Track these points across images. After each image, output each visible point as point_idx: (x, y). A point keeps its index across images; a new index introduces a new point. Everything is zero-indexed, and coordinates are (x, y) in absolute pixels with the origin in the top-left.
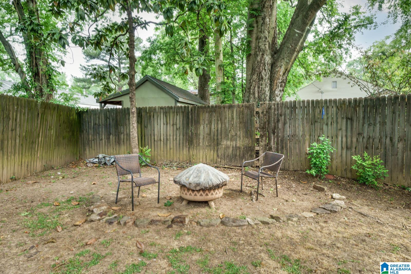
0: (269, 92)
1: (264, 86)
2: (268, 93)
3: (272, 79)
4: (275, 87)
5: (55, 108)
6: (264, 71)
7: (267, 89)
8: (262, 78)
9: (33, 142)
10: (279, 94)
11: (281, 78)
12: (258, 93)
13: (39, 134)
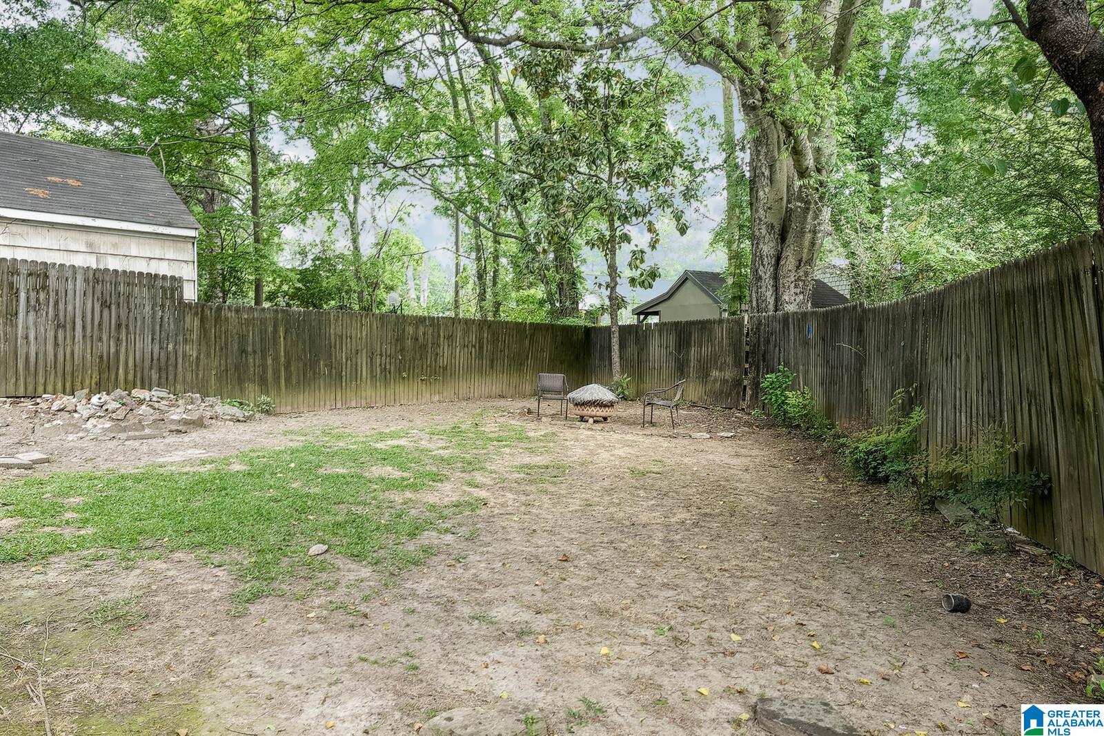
0: (773, 298)
1: (764, 289)
2: (771, 301)
3: (776, 277)
4: (782, 290)
5: (548, 328)
6: (761, 267)
7: (769, 294)
8: (760, 278)
9: (521, 364)
10: (795, 300)
11: (792, 275)
12: (757, 300)
13: (528, 356)
